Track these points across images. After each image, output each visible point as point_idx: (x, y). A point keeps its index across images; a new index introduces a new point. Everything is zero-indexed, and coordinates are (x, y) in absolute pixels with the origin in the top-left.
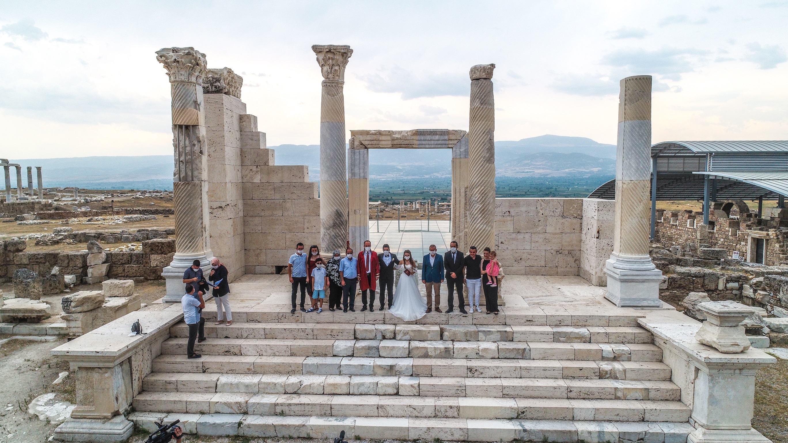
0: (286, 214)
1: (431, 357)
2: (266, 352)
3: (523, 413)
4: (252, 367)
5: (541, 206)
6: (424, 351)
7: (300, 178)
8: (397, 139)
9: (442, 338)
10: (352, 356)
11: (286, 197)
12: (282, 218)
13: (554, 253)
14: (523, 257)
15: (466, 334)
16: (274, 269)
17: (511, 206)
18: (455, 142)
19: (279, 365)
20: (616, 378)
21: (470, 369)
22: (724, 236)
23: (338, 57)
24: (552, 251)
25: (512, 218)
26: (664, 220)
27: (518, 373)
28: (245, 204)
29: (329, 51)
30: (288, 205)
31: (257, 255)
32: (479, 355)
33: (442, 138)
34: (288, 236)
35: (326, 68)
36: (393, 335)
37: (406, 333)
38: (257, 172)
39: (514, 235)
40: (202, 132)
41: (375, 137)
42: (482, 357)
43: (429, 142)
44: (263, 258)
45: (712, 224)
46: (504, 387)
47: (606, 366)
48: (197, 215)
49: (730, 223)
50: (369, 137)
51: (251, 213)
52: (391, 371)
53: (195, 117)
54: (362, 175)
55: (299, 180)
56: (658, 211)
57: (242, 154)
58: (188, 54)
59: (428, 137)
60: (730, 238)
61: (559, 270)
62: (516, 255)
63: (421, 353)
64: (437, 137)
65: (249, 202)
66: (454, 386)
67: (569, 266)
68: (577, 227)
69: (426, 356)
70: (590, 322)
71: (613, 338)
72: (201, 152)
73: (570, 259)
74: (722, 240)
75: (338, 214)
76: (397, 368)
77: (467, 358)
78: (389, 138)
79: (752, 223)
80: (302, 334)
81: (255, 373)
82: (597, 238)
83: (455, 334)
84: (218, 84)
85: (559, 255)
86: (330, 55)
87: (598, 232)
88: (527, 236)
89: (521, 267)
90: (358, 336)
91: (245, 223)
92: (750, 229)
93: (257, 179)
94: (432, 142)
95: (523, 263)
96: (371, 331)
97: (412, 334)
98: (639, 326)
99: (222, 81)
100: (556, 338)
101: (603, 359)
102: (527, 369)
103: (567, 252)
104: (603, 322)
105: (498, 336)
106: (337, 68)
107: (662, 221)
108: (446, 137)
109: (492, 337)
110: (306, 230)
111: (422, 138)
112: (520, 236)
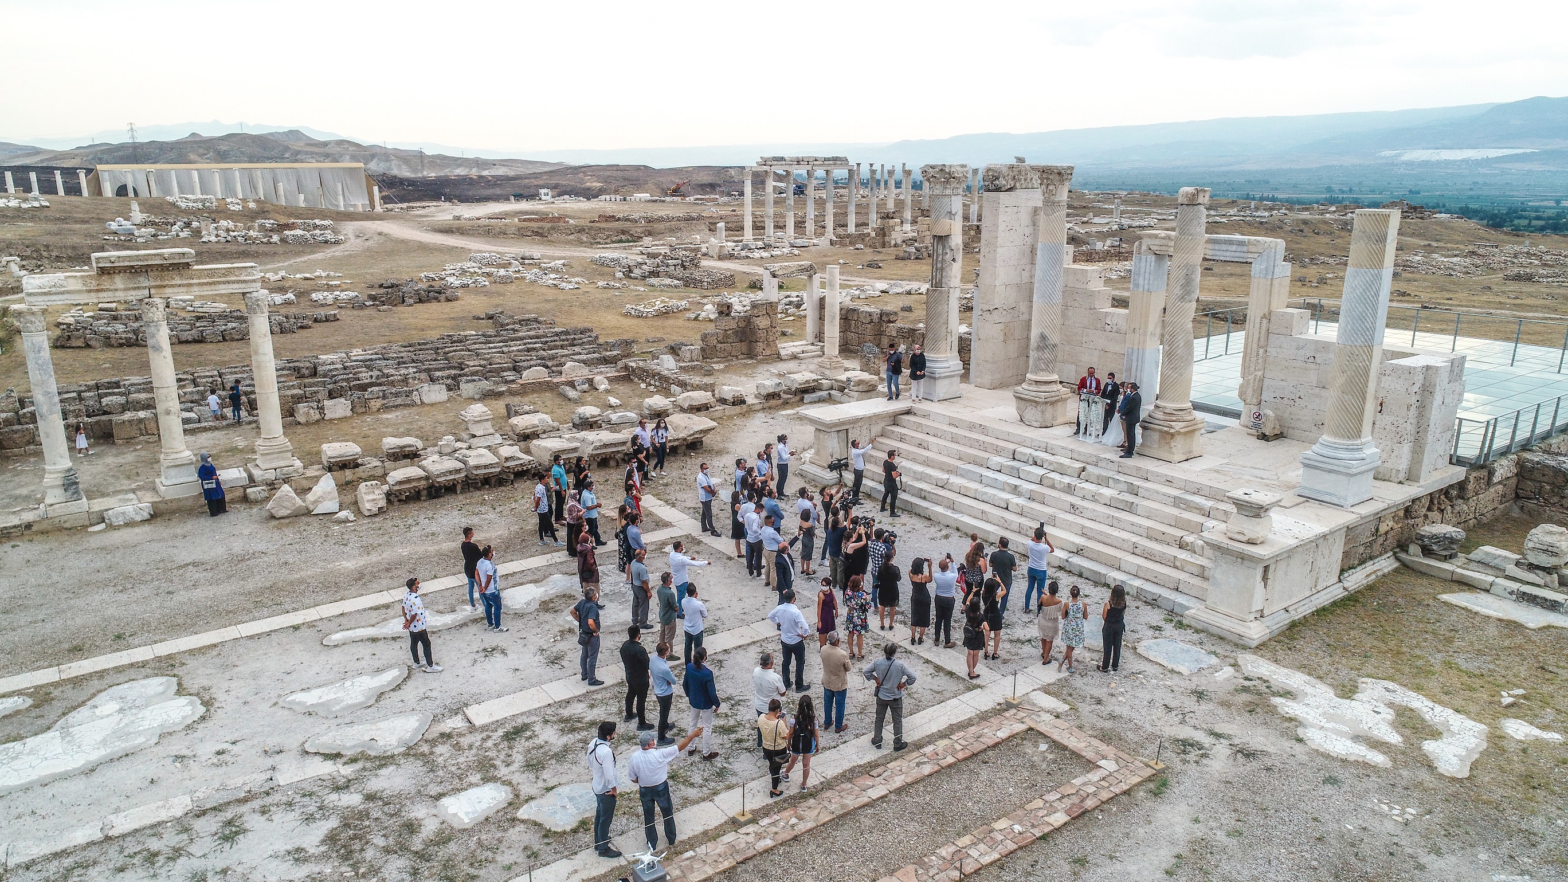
0: (1067, 323)
1: (1056, 489)
3: (1083, 550)
6: (1053, 482)
9: (1077, 475)
10: (999, 471)
11: (1069, 304)
17: (1317, 351)
18: (1256, 256)
20: (1194, 552)
21: (1073, 506)
25: (1317, 367)
30: (1070, 313)
32: (1094, 498)
33: (1240, 249)
37: (1053, 464)
39: (1317, 390)
43: (1225, 254)
46: (1084, 527)
50: (1157, 242)
52: (1015, 490)
53: (948, 227)
54: (1146, 287)
55: (1083, 286)
59: (1224, 247)
62: (1317, 418)
63: (1050, 483)
64: (1234, 248)
66: (1047, 514)
69: (1053, 487)
72: (954, 260)
76: (1019, 489)
77: (1082, 497)
82: (1380, 412)
87: (1381, 405)
90: (1016, 457)
94: (1228, 254)
95: (1325, 429)
96: (1027, 455)
100: (1177, 502)
105: (1127, 487)
108: (1245, 249)
109: (1120, 486)
110: (1084, 345)
111: (1217, 247)
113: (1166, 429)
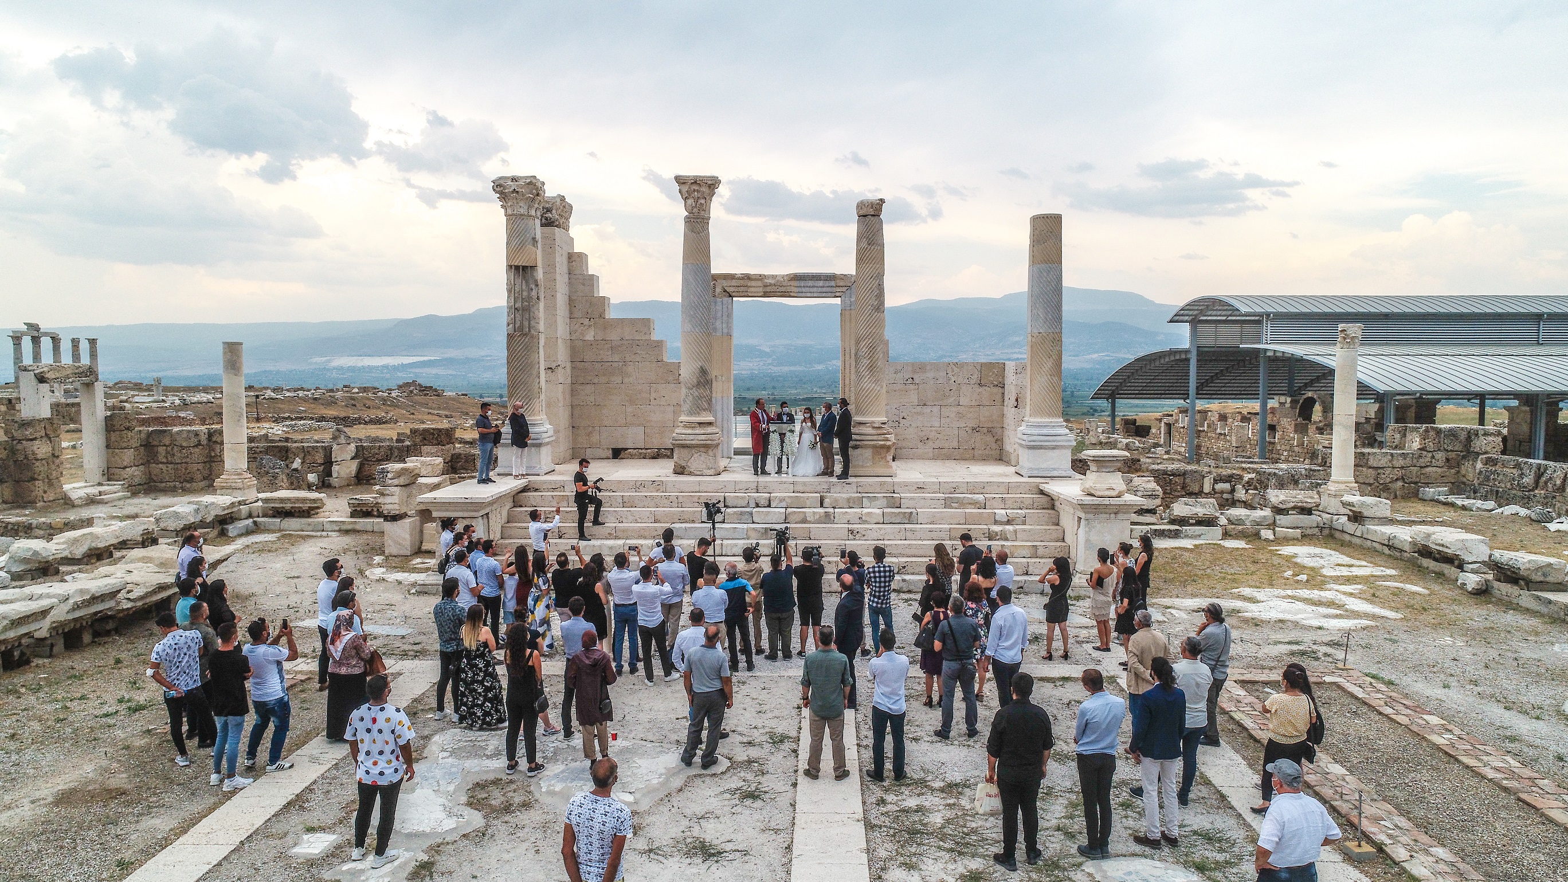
0: (626, 380)
1: (810, 522)
2: (626, 518)
3: (905, 567)
4: (613, 532)
5: (953, 371)
6: (802, 516)
7: (645, 334)
8: (771, 285)
9: (822, 505)
10: (724, 522)
11: (628, 359)
12: (623, 386)
13: (970, 431)
14: (930, 437)
15: (848, 500)
16: (611, 452)
17: (914, 372)
18: (844, 289)
19: (643, 529)
20: (1007, 539)
21: (851, 531)
22: (1288, 448)
23: (704, 189)
24: (967, 429)
25: (917, 387)
26: (1209, 426)
27: (902, 535)
28: (573, 368)
29: (695, 182)
30: (630, 369)
31: (589, 434)
32: (861, 520)
33: (827, 284)
34: (630, 409)
35: (690, 201)
36: (767, 503)
37: (782, 500)
38: (590, 326)
39: (919, 408)
40: (540, 274)
41: (742, 282)
42: (866, 522)
43: (811, 290)
44: (595, 438)
45: (1272, 428)
47: (996, 528)
48: (535, 373)
49: (1296, 425)
50: (734, 283)
51: (582, 380)
53: (533, 256)
54: (725, 331)
55: (647, 337)
56: (1199, 412)
57: (571, 303)
58: (530, 183)
59: (810, 283)
60: (1296, 449)
61: (977, 452)
62: (922, 434)
63: (799, 518)
64: (821, 283)
65: (580, 365)
67: (988, 448)
68: (998, 397)
69: (804, 521)
70: (988, 489)
71: (1009, 503)
72: (538, 298)
73: (989, 438)
74: (1285, 453)
75: (703, 372)
77: (849, 523)
78: (759, 283)
79: (1325, 425)
80: (666, 501)
81: (617, 538)
82: (1016, 407)
83: (836, 500)
84: (549, 215)
85: (976, 434)
86: (696, 187)
87: (1017, 400)
88: (936, 409)
89: (928, 449)
90: (729, 503)
91: (573, 392)
92: (1322, 434)
93: (590, 336)
94: (815, 289)
95: (930, 443)
96: (743, 498)
97: (789, 501)
98: (1042, 492)
99: (554, 211)
100: (948, 503)
101: (996, 522)
102: (913, 531)
103: (985, 430)
104: (1002, 489)
105: (884, 502)
106: (703, 201)
107: (1205, 428)
108: (833, 283)
109: (878, 503)
110: (653, 402)
111: (802, 284)
112: (927, 410)
113: (882, 443)
